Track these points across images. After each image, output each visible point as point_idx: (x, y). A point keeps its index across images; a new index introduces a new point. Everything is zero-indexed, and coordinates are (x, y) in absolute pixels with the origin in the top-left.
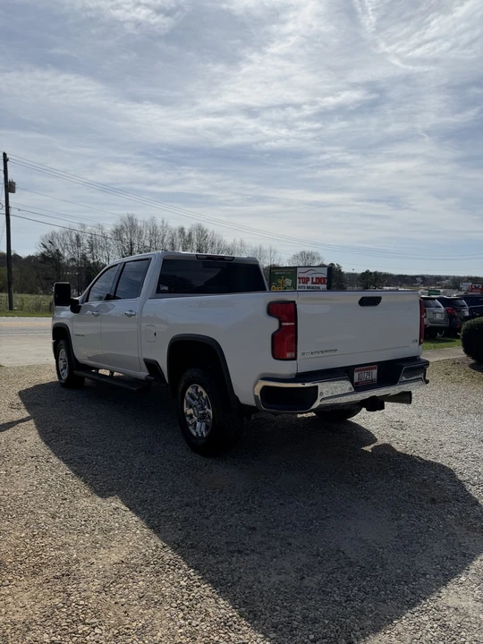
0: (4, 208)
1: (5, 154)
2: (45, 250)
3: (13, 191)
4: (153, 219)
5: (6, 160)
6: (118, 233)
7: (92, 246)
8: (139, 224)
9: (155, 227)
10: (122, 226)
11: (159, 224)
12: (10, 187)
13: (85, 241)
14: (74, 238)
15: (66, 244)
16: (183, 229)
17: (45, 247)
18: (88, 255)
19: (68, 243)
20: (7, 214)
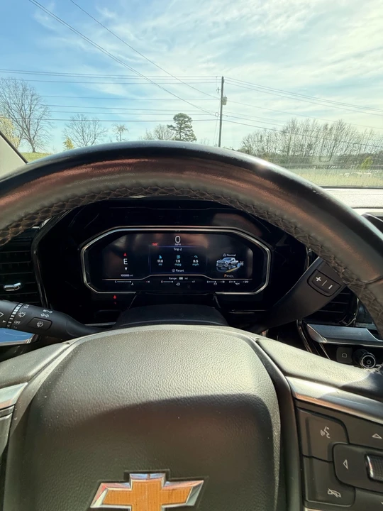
0: (219, 116)
1: (223, 78)
3: (225, 104)
5: (223, 82)
10: (287, 127)
12: (223, 101)
13: (265, 139)
20: (221, 120)
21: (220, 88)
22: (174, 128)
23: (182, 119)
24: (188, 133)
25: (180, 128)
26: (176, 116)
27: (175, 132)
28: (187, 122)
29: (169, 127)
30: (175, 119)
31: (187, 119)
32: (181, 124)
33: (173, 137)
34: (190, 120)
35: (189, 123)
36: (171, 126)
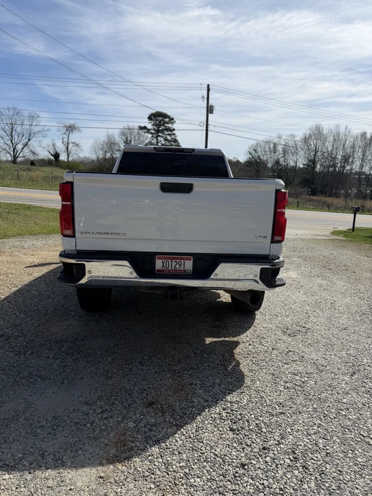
0: (205, 126)
1: (208, 86)
2: (251, 156)
3: (212, 112)
4: (338, 126)
5: (208, 90)
6: (306, 140)
7: (285, 152)
8: (325, 132)
9: (339, 134)
10: (310, 135)
11: (342, 130)
12: (210, 110)
13: (280, 148)
14: (272, 146)
15: (265, 151)
16: (366, 133)
17: (251, 154)
18: (282, 160)
19: (268, 150)
20: (207, 130)
21: (206, 96)
22: (149, 130)
23: (160, 120)
24: (169, 138)
25: (158, 131)
26: (152, 114)
27: (150, 136)
28: (168, 123)
29: (142, 128)
30: (150, 118)
31: (167, 120)
32: (159, 126)
33: (147, 141)
34: (171, 120)
35: (170, 125)
36: (145, 128)
